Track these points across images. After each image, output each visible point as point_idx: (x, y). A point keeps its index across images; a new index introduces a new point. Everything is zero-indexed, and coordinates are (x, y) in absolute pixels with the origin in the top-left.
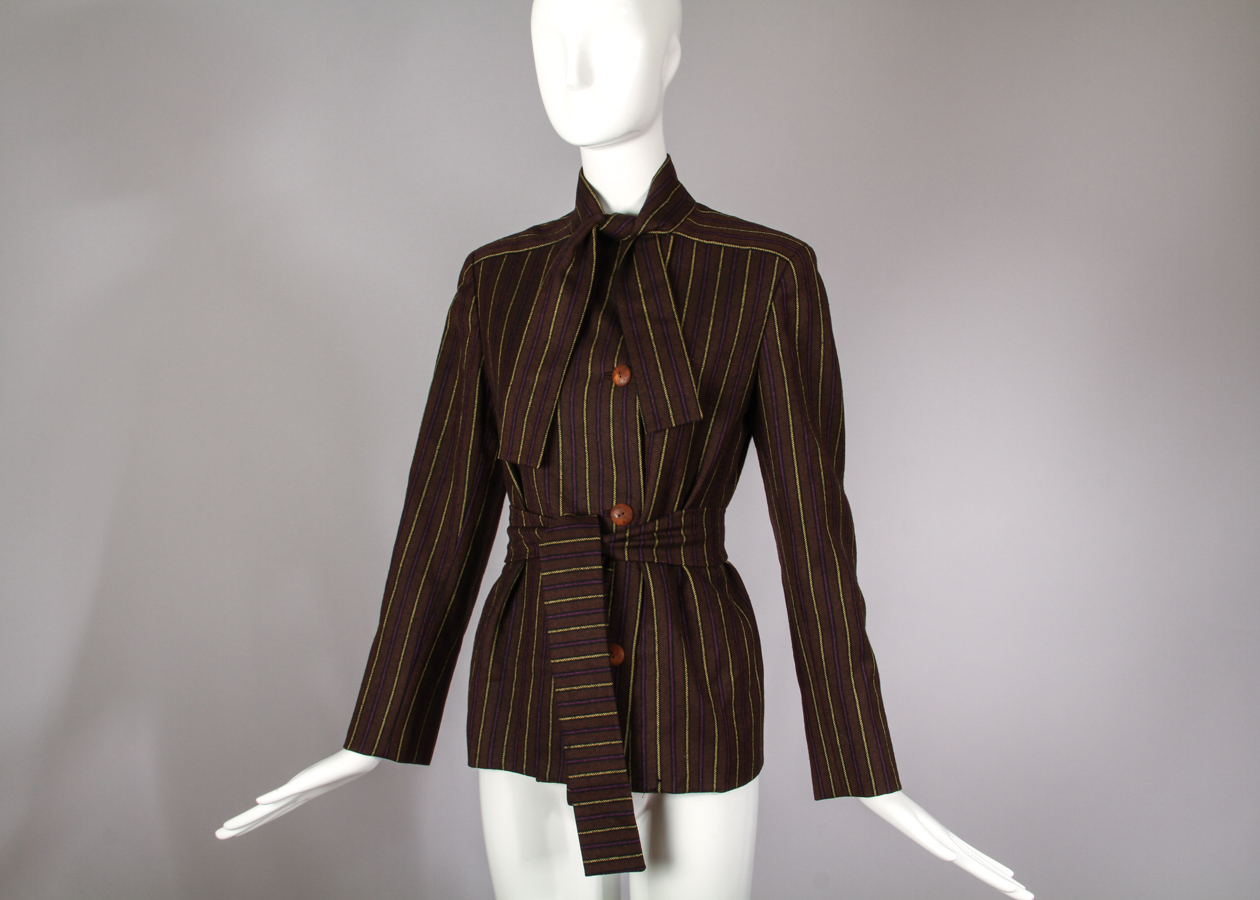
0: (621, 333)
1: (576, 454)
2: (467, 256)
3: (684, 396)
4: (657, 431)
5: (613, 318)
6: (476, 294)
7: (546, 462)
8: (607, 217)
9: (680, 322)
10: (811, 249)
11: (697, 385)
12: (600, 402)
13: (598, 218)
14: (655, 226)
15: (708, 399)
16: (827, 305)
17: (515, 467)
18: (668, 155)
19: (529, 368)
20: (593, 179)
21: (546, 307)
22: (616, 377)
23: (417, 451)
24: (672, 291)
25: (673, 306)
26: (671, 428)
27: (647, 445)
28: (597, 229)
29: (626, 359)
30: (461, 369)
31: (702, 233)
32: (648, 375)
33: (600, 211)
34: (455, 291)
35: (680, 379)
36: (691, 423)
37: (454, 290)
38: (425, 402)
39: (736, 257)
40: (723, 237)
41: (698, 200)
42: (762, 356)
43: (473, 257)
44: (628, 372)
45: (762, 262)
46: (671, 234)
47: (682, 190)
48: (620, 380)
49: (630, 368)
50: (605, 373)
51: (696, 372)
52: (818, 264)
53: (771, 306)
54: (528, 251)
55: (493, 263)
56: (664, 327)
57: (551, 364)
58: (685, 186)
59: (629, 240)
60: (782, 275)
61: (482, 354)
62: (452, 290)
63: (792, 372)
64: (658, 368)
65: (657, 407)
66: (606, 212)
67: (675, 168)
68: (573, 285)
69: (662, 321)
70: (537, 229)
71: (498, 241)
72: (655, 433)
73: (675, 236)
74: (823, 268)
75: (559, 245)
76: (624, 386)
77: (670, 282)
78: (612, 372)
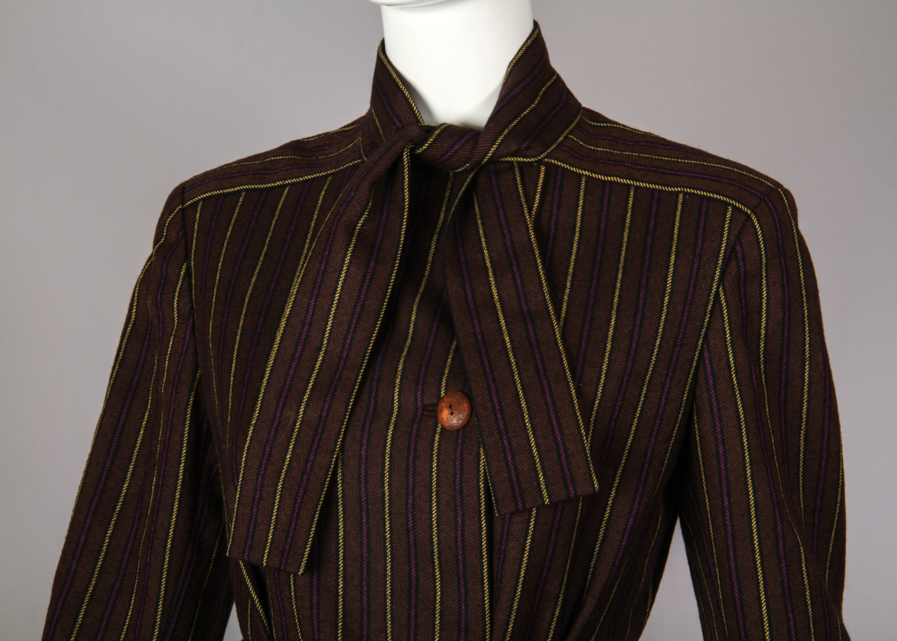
0: (453, 335)
1: (369, 551)
2: (170, 191)
3: (566, 450)
4: (517, 512)
5: (439, 309)
6: (187, 258)
7: (315, 563)
8: (429, 130)
9: (558, 319)
10: (787, 193)
11: (587, 431)
12: (415, 457)
13: (414, 132)
14: (514, 148)
15: (605, 455)
16: (816, 292)
17: (255, 571)
18: (536, 24)
19: (286, 394)
20: (405, 62)
21: (317, 288)
22: (445, 415)
23: (69, 538)
24: (543, 263)
25: (546, 289)
26: (541, 507)
27: (497, 537)
28: (412, 150)
29: (463, 385)
30: (156, 391)
31: (596, 162)
32: (501, 410)
33: (417, 120)
34: (148, 250)
35: (558, 419)
36: (577, 498)
37: (145, 249)
38: (88, 450)
39: (655, 207)
40: (633, 169)
41: (586, 102)
42: (701, 376)
43: (181, 194)
44: (466, 405)
45: (701, 213)
46: (540, 162)
47: (559, 82)
48: (451, 418)
49: (470, 398)
50: (424, 407)
51: (586, 408)
52: (799, 218)
53: (717, 292)
54: (283, 186)
55: (219, 206)
56: (530, 327)
57: (327, 388)
58: (563, 77)
59: (467, 172)
60: (738, 238)
61: (197, 367)
62: (142, 249)
63: (755, 409)
64: (519, 399)
65: (516, 469)
66: (427, 121)
67: (548, 45)
68: (369, 249)
69: (526, 317)
70: (298, 148)
71: (228, 166)
72: (512, 514)
73: (548, 166)
74: (807, 225)
75: (340, 180)
76: (458, 431)
77: (540, 247)
78: (437, 405)
